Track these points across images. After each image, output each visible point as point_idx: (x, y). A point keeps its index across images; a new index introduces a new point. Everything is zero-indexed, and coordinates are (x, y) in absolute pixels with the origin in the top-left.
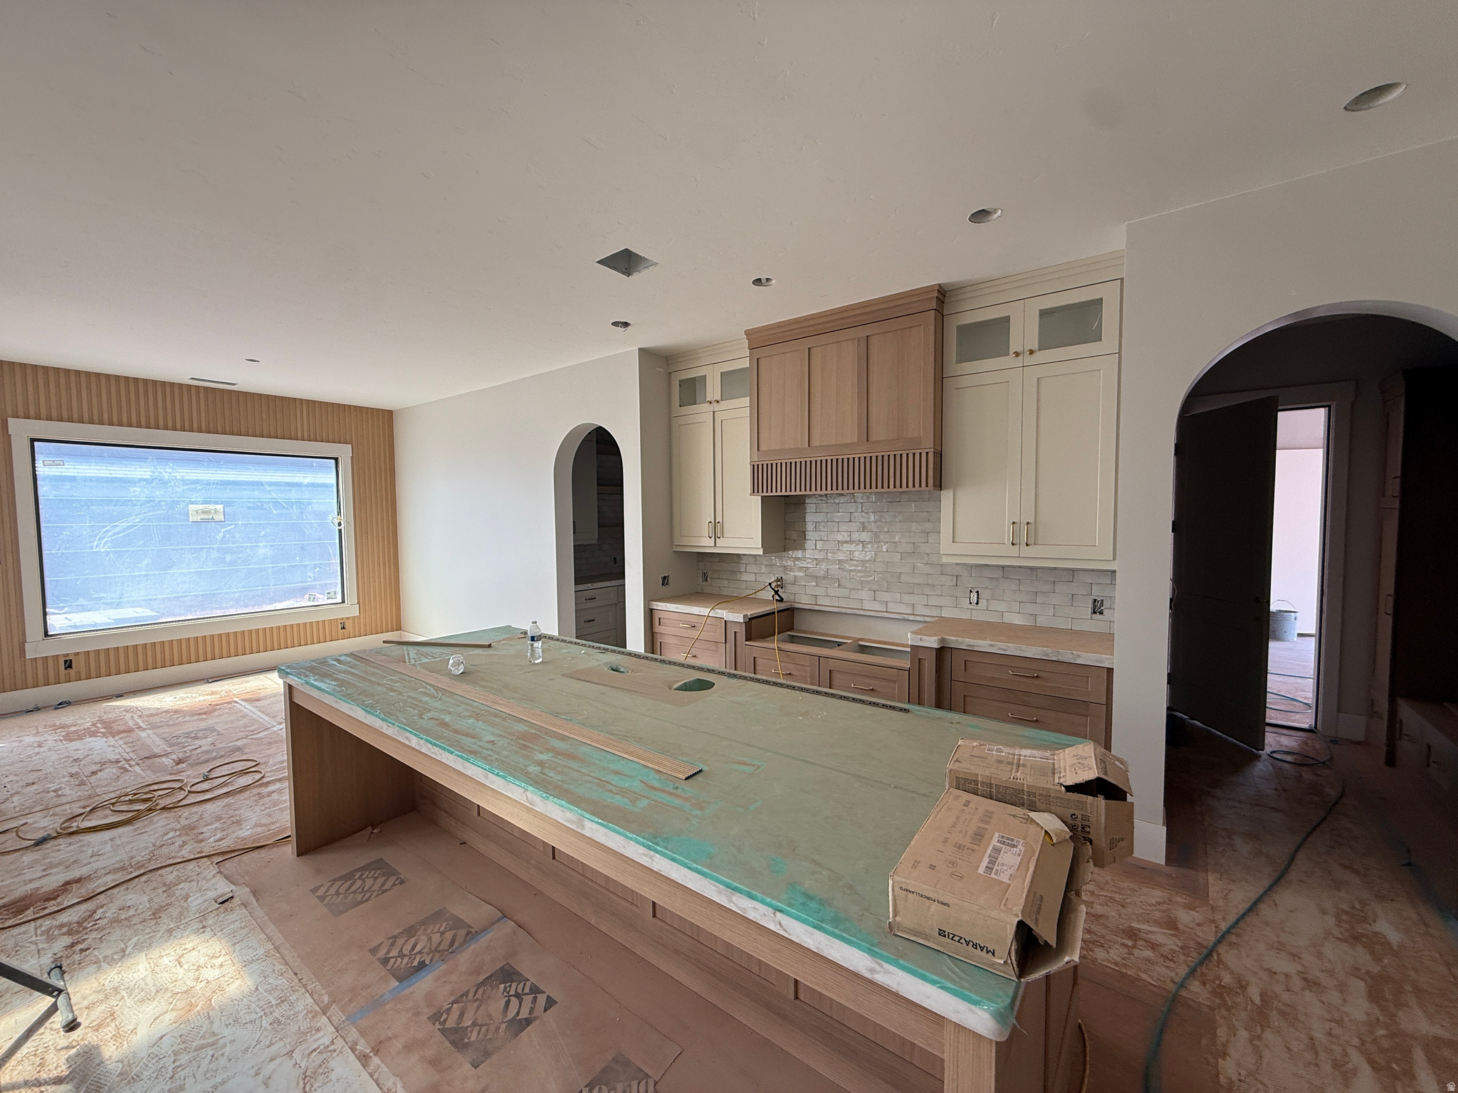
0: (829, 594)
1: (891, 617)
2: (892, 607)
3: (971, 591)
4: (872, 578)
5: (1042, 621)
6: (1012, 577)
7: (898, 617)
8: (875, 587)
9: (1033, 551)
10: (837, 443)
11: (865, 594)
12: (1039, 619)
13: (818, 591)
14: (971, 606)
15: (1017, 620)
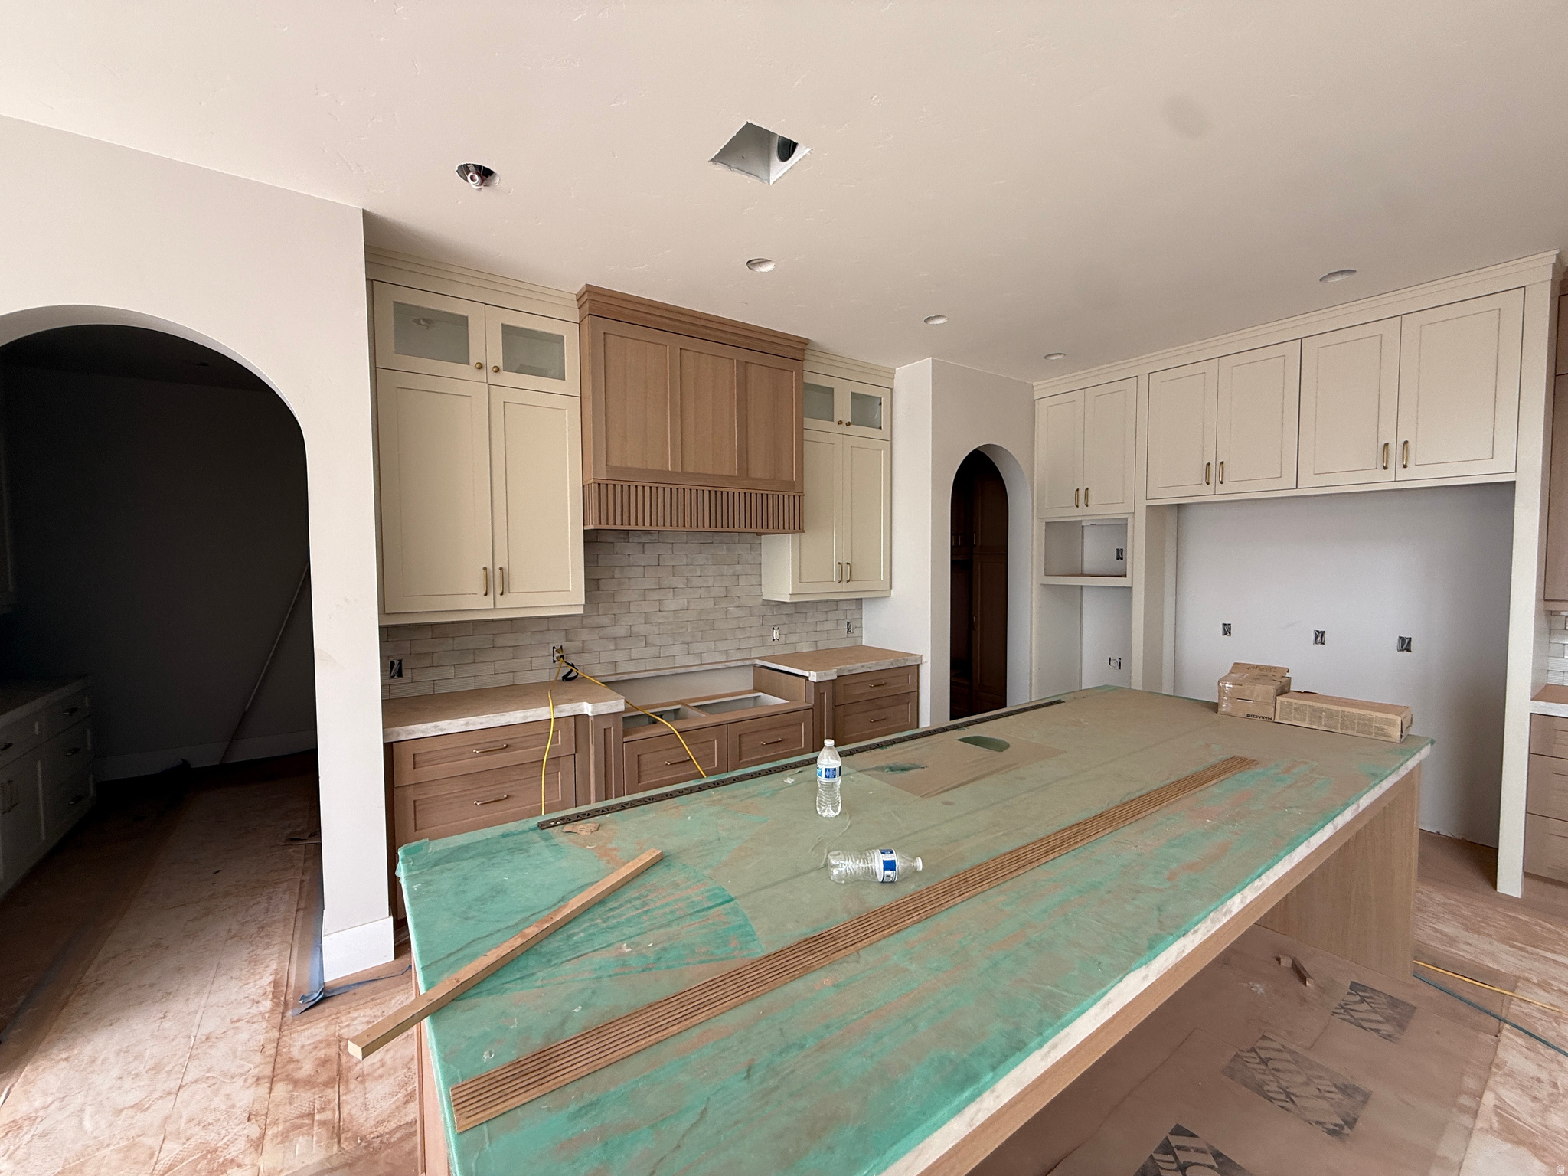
0: (633, 657)
1: (714, 668)
2: (707, 658)
3: (773, 629)
4: (684, 630)
5: (821, 646)
6: (801, 611)
7: (720, 667)
8: (689, 639)
9: (852, 586)
10: (715, 473)
11: (676, 650)
12: (819, 644)
13: (619, 656)
14: (774, 643)
15: (805, 648)
